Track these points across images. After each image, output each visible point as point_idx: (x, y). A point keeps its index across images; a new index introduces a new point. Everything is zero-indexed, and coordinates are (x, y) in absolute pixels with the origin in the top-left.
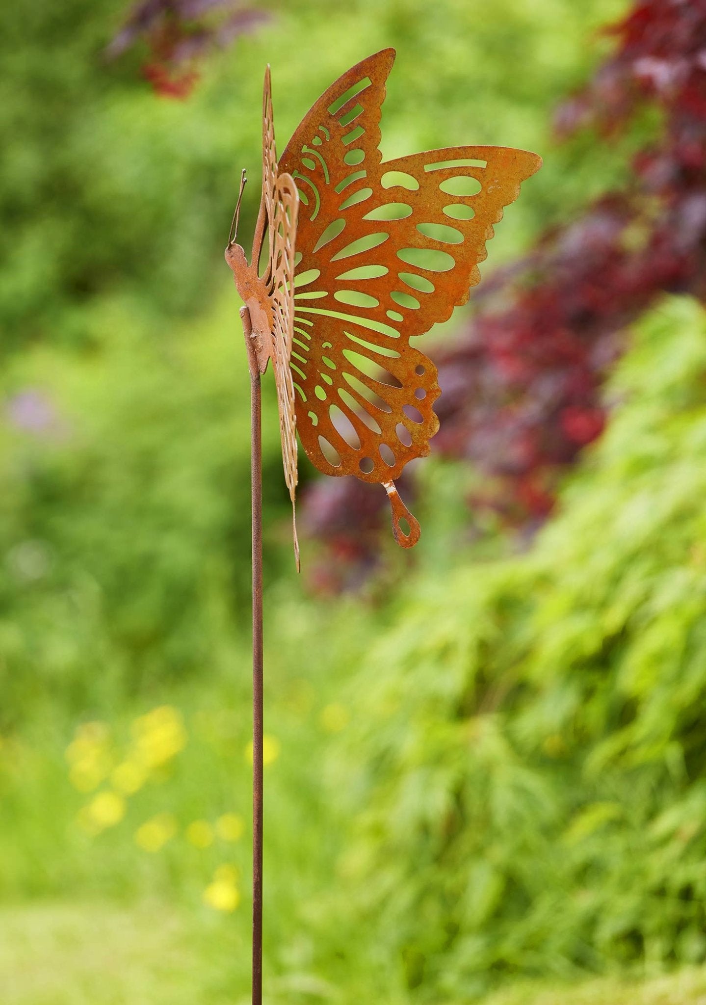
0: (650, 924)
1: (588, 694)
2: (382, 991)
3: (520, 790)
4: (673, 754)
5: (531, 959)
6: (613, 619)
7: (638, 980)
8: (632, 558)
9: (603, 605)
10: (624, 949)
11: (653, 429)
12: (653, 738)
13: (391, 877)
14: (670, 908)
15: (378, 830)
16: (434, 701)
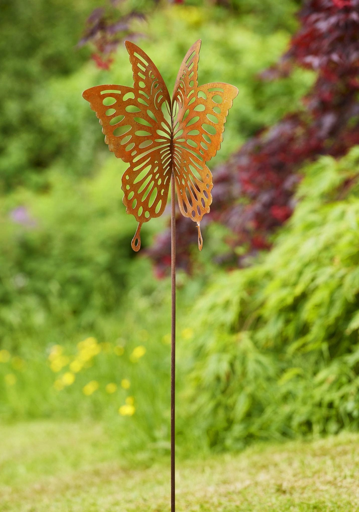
0: (314, 419)
1: (288, 322)
2: (199, 448)
3: (258, 362)
4: (325, 346)
5: (264, 434)
6: (298, 290)
7: (310, 441)
8: (307, 265)
9: (295, 285)
10: (304, 428)
11: (314, 211)
12: (315, 340)
13: (204, 398)
14: (324, 411)
15: (198, 379)
16: (222, 325)
